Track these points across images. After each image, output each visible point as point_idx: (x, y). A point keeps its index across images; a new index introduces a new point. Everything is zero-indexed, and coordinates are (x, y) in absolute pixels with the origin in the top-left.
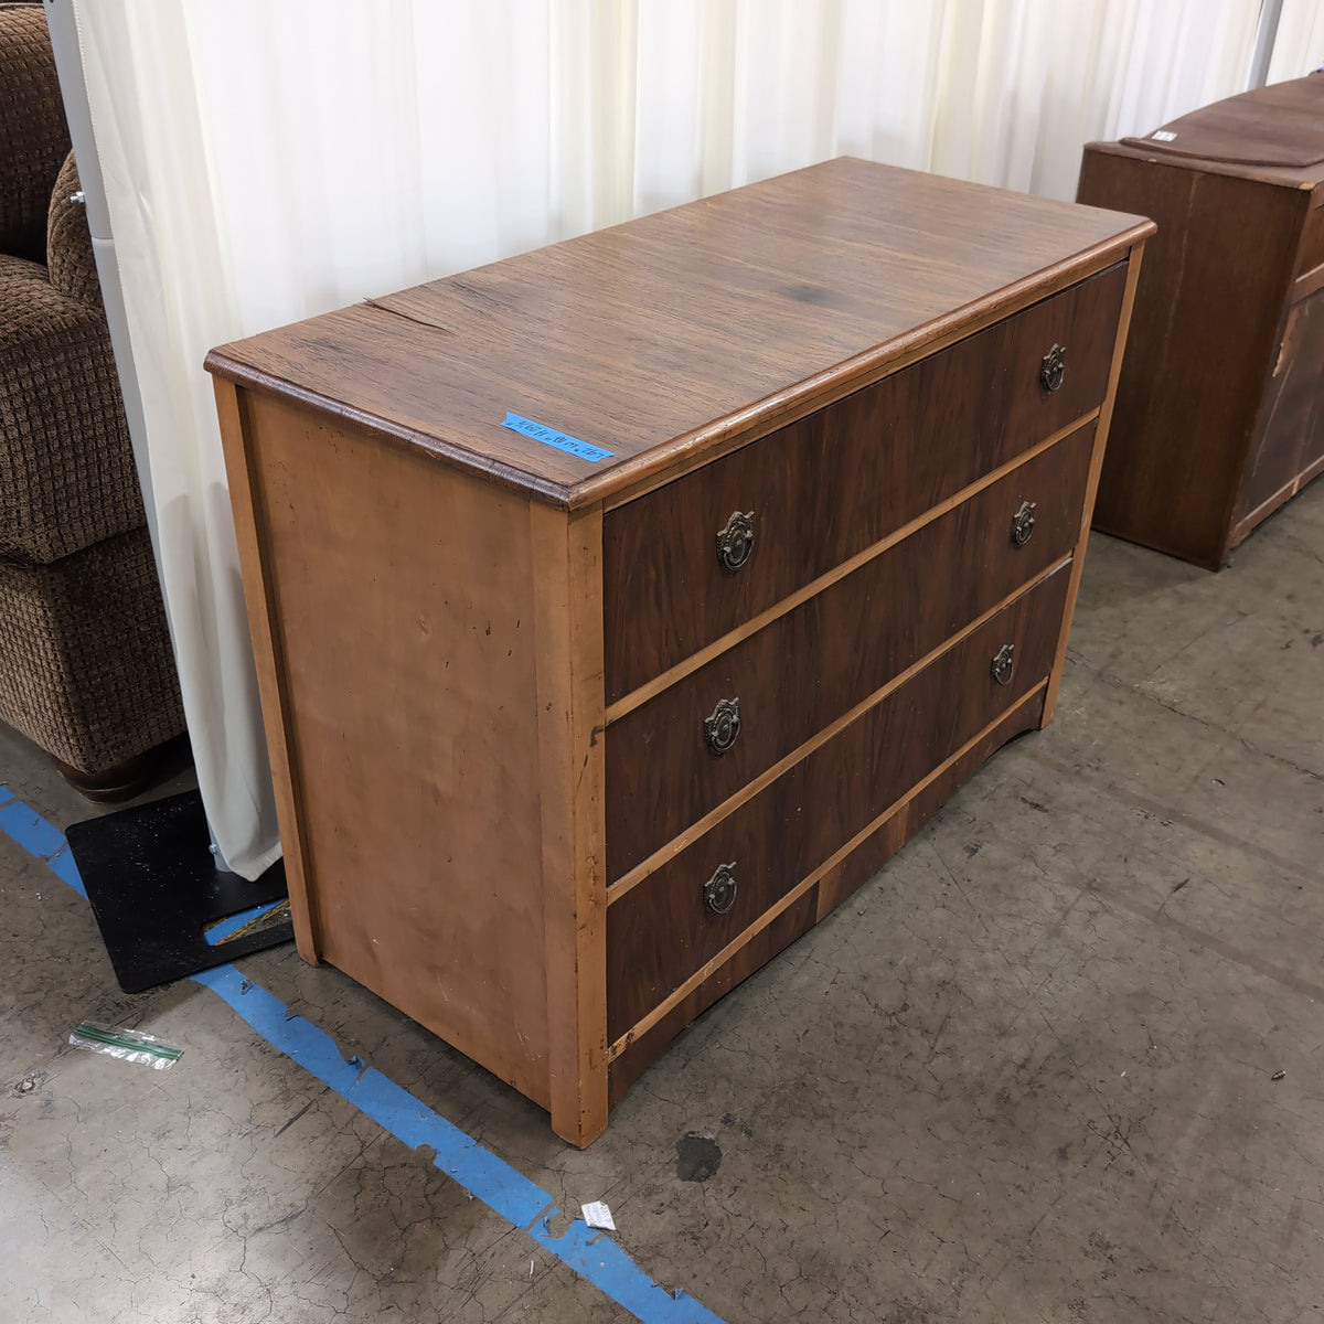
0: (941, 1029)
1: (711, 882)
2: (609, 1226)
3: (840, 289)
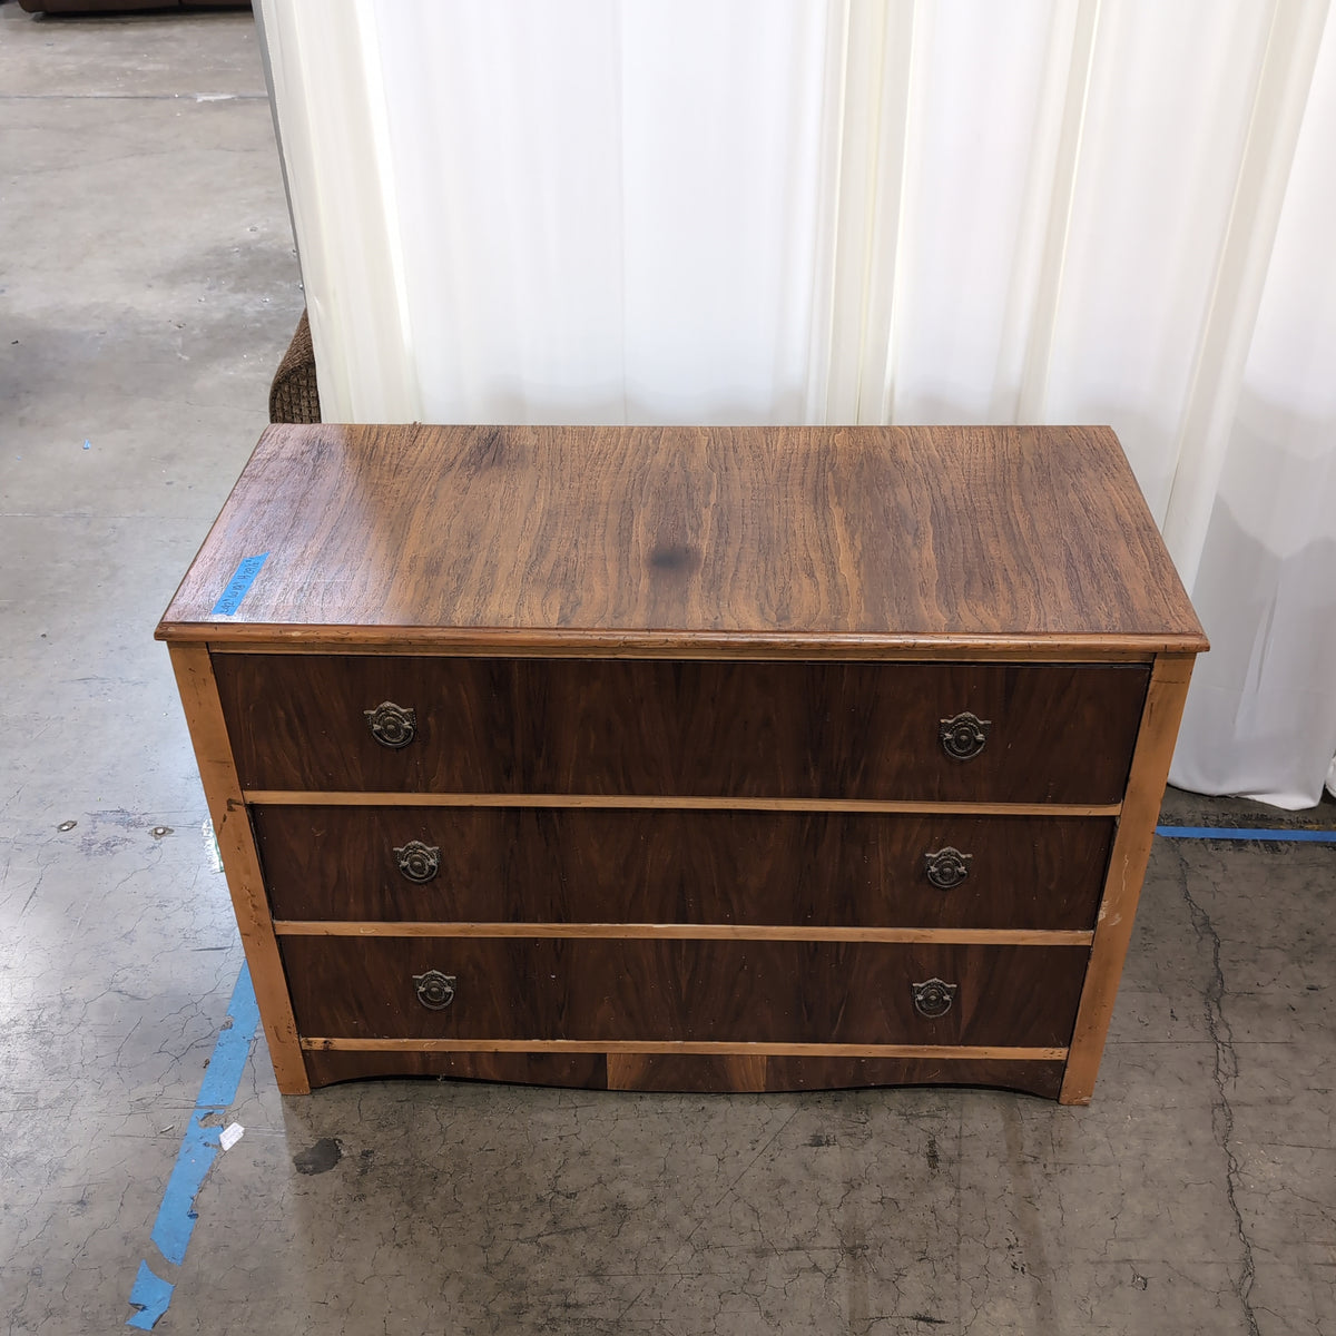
0: (565, 1232)
1: (421, 977)
2: (227, 1146)
3: (706, 565)
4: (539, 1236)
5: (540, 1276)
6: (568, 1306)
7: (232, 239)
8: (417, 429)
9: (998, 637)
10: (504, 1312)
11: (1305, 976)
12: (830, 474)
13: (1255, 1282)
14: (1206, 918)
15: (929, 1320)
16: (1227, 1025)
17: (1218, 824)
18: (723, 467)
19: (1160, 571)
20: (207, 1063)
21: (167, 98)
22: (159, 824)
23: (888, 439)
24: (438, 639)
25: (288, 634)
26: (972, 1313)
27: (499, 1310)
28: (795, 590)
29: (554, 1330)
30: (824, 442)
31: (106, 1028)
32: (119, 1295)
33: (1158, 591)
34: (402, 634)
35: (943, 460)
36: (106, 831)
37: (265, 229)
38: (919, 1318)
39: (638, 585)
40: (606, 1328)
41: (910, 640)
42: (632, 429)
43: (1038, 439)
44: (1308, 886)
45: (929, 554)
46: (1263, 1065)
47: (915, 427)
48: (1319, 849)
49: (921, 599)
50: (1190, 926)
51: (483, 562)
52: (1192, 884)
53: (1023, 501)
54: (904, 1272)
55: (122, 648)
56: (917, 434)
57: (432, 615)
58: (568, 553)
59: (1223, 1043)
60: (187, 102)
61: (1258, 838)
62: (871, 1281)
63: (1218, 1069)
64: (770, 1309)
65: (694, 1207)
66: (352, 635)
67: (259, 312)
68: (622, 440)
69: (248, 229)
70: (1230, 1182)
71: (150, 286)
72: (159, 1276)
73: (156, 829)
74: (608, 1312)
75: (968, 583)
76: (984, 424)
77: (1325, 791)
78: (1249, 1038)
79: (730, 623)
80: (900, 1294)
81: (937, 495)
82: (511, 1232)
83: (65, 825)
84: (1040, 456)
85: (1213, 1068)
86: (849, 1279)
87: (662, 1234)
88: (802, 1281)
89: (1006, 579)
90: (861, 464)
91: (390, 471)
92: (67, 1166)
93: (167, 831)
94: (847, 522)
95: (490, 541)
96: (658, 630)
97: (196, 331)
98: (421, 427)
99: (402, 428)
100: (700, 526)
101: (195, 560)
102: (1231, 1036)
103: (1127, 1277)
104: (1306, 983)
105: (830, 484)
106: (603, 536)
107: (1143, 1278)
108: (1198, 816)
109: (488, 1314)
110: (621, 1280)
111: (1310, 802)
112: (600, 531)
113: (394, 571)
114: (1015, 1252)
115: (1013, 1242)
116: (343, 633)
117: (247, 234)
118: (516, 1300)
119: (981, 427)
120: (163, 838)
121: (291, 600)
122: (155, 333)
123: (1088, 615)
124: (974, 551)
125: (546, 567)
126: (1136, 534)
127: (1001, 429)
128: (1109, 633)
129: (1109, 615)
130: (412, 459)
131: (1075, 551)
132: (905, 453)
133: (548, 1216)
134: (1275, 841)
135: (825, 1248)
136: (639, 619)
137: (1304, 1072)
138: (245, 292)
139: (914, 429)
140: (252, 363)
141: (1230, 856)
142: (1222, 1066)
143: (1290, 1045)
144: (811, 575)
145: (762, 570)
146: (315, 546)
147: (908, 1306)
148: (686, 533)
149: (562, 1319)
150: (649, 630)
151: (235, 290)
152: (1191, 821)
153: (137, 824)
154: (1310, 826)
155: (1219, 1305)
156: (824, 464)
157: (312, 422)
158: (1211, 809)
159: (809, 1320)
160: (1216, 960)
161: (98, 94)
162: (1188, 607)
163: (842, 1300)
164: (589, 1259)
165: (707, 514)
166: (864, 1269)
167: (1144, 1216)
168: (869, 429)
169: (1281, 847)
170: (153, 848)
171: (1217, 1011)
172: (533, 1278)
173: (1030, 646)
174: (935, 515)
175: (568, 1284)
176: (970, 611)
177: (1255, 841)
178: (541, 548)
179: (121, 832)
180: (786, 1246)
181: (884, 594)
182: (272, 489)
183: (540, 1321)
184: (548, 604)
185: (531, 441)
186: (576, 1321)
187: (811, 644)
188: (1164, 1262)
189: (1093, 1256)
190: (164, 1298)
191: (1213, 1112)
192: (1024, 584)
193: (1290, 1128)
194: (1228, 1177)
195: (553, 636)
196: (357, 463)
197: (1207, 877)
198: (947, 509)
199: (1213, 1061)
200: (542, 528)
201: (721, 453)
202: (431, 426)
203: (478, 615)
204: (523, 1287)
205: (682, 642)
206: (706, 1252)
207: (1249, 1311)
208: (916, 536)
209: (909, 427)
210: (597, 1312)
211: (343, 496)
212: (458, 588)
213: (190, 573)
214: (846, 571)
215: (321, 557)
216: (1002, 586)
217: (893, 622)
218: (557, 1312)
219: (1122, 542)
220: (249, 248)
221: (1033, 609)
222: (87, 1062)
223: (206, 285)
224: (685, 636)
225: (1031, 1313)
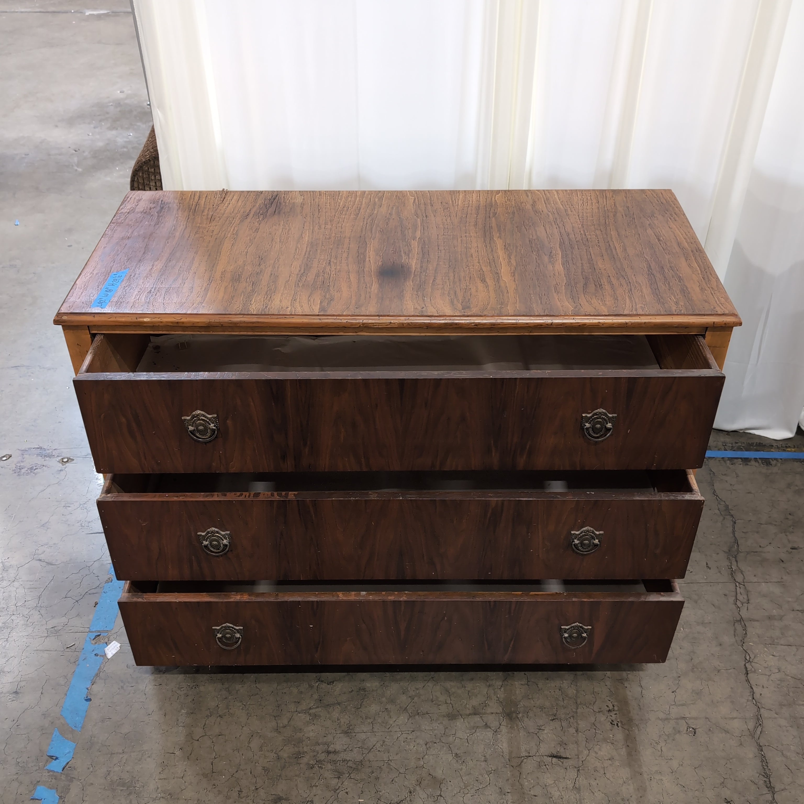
0: (327, 706)
1: (218, 628)
2: (110, 655)
3: (415, 275)
4: (310, 708)
5: (311, 734)
6: (329, 753)
7: (108, 97)
8: (224, 194)
9: (606, 318)
10: (289, 757)
11: (789, 541)
12: (493, 219)
13: (764, 729)
14: (727, 506)
15: (559, 757)
16: (742, 572)
17: (732, 449)
18: (424, 215)
19: (708, 277)
20: (96, 604)
21: (66, 12)
22: (64, 455)
23: (530, 197)
24: (241, 322)
25: (141, 320)
26: (586, 752)
27: (285, 755)
28: (473, 290)
29: (321, 768)
30: (489, 200)
31: (32, 583)
32: (40, 750)
33: (707, 289)
34: (217, 319)
35: (566, 211)
36: (31, 460)
37: (130, 92)
38: (553, 756)
39: (371, 289)
40: (354, 766)
41: (548, 320)
42: (364, 192)
43: (626, 197)
44: (789, 486)
45: (559, 267)
46: (765, 596)
47: (548, 190)
48: (795, 463)
49: (555, 295)
50: (717, 511)
51: (269, 274)
52: (717, 486)
53: (619, 235)
54: (542, 728)
55: (40, 347)
56: (548, 195)
57: (236, 307)
58: (325, 268)
59: (739, 583)
60: (79, 15)
61: (757, 457)
62: (522, 733)
63: (737, 599)
64: (458, 752)
65: (409, 689)
66: (184, 320)
67: (126, 142)
68: (358, 199)
69: (119, 92)
70: (746, 668)
71: (57, 126)
72: (67, 738)
73: (63, 459)
74: (356, 755)
75: (586, 285)
76: (591, 189)
77: (799, 428)
78: (755, 580)
79: (431, 311)
80: (540, 741)
81: (563, 231)
82: (292, 707)
83: (4, 457)
84: (628, 207)
85: (734, 598)
86: (508, 733)
87: (388, 706)
88: (478, 734)
89: (610, 282)
90: (514, 213)
91: (207, 219)
92: (6, 669)
93: (70, 460)
94: (506, 248)
95: (273, 262)
96: (384, 316)
97: (86, 154)
98: (227, 192)
99: (214, 193)
100: (410, 251)
101: (81, 274)
102: (744, 578)
103: (683, 727)
104: (790, 545)
105: (494, 225)
106: (347, 258)
107: (693, 728)
108: (720, 444)
109: (279, 758)
110: (363, 736)
111: (789, 435)
112: (345, 255)
113: (210, 280)
114: (612, 714)
115: (611, 707)
116: (177, 319)
117: (118, 95)
118: (297, 749)
119: (589, 190)
120: (67, 464)
121: (143, 298)
122: (60, 154)
123: (663, 304)
124: (588, 265)
125: (311, 277)
126: (691, 254)
127: (602, 192)
128: (677, 315)
129: (677, 303)
130: (222, 212)
131: (653, 265)
132: (541, 206)
133: (316, 696)
134: (769, 459)
135: (492, 713)
136: (372, 309)
137: (790, 599)
138: (117, 129)
139: (546, 192)
140: (121, 173)
141: (740, 467)
142: (740, 597)
143: (781, 583)
144: (483, 280)
145: (452, 278)
146: (159, 265)
147: (545, 749)
148: (401, 256)
149: (326, 760)
150: (379, 316)
151: (112, 128)
152: (716, 447)
153: (50, 456)
154: (789, 449)
155: (741, 744)
156: (489, 213)
157: (156, 189)
158: (728, 439)
159: (483, 758)
160: (734, 532)
161: (23, 10)
162: (727, 299)
163: (504, 746)
164: (342, 723)
165: (415, 244)
166: (517, 725)
167: (693, 691)
168: (517, 192)
169: (772, 462)
170: (61, 471)
171: (735, 563)
172: (306, 735)
173: (626, 323)
174: (562, 244)
175: (330, 738)
176: (587, 302)
177: (756, 459)
178: (307, 265)
179: (40, 461)
180: (468, 712)
181: (532, 292)
182: (130, 231)
183: (312, 762)
184: (312, 300)
185: (299, 200)
186: (335, 762)
187: (485, 324)
188: (706, 718)
189: (662, 715)
190: (69, 753)
191: (734, 625)
192: (621, 285)
193: (782, 634)
194: (745, 665)
195: (316, 320)
196: (186, 214)
197: (726, 481)
198: (570, 240)
199: (734, 594)
200: (307, 253)
201: (422, 207)
202: (234, 192)
203: (266, 307)
204: (300, 741)
205: (400, 323)
206: (417, 717)
207: (760, 748)
208: (550, 256)
209: (544, 190)
210: (348, 756)
211: (178, 234)
212: (253, 290)
213: (77, 282)
214: (506, 277)
215: (163, 272)
216: (607, 287)
217: (537, 309)
218: (322, 757)
219: (683, 260)
220: (119, 103)
221: (628, 300)
222: (19, 604)
223: (92, 126)
224: (402, 320)
225: (623, 752)
